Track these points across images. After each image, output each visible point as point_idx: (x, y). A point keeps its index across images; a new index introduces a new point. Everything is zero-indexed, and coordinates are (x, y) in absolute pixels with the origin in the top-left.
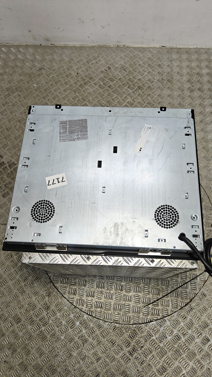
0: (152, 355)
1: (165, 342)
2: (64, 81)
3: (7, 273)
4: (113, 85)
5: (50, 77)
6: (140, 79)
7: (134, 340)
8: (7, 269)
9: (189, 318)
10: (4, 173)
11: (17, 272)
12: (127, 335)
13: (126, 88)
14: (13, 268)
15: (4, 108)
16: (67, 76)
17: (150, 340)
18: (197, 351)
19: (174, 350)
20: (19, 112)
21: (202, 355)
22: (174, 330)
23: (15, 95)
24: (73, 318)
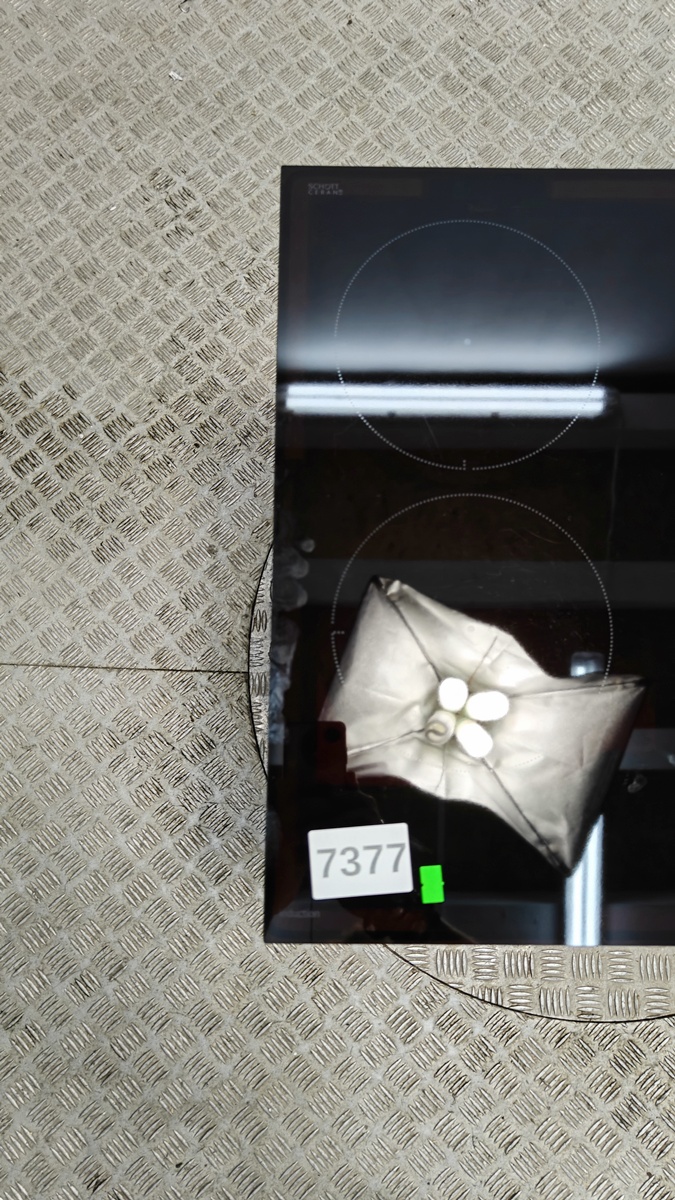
2: (296, 55)
3: (150, 854)
4: (499, 78)
5: (236, 37)
6: (609, 48)
7: (633, 1076)
8: (146, 838)
10: (91, 461)
11: (185, 850)
12: (606, 1059)
13: (555, 89)
14: (171, 835)
15: (54, 180)
16: (303, 31)
20: (121, 196)
23: (94, 119)
24: (408, 1007)
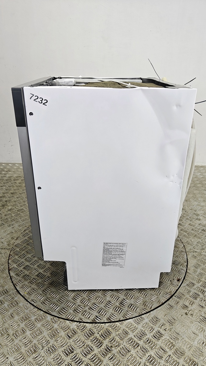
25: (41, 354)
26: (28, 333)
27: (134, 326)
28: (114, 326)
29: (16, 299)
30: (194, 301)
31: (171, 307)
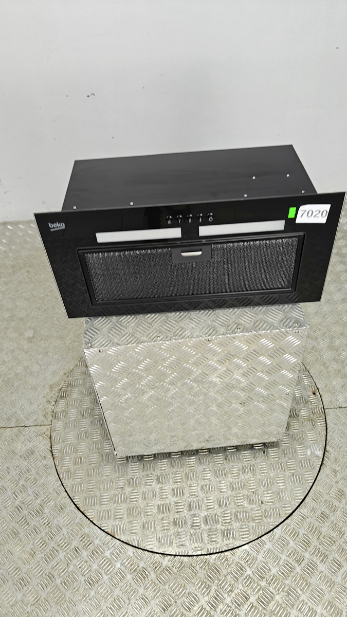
0: (249, 604)
1: (268, 577)
7: (216, 581)
9: (302, 532)
12: (202, 574)
17: (243, 578)
18: (325, 586)
19: (286, 589)
21: (335, 591)
22: (281, 555)
25: (128, 611)
26: (106, 577)
27: (252, 556)
28: (223, 559)
29: (77, 521)
30: (337, 505)
31: (304, 517)
